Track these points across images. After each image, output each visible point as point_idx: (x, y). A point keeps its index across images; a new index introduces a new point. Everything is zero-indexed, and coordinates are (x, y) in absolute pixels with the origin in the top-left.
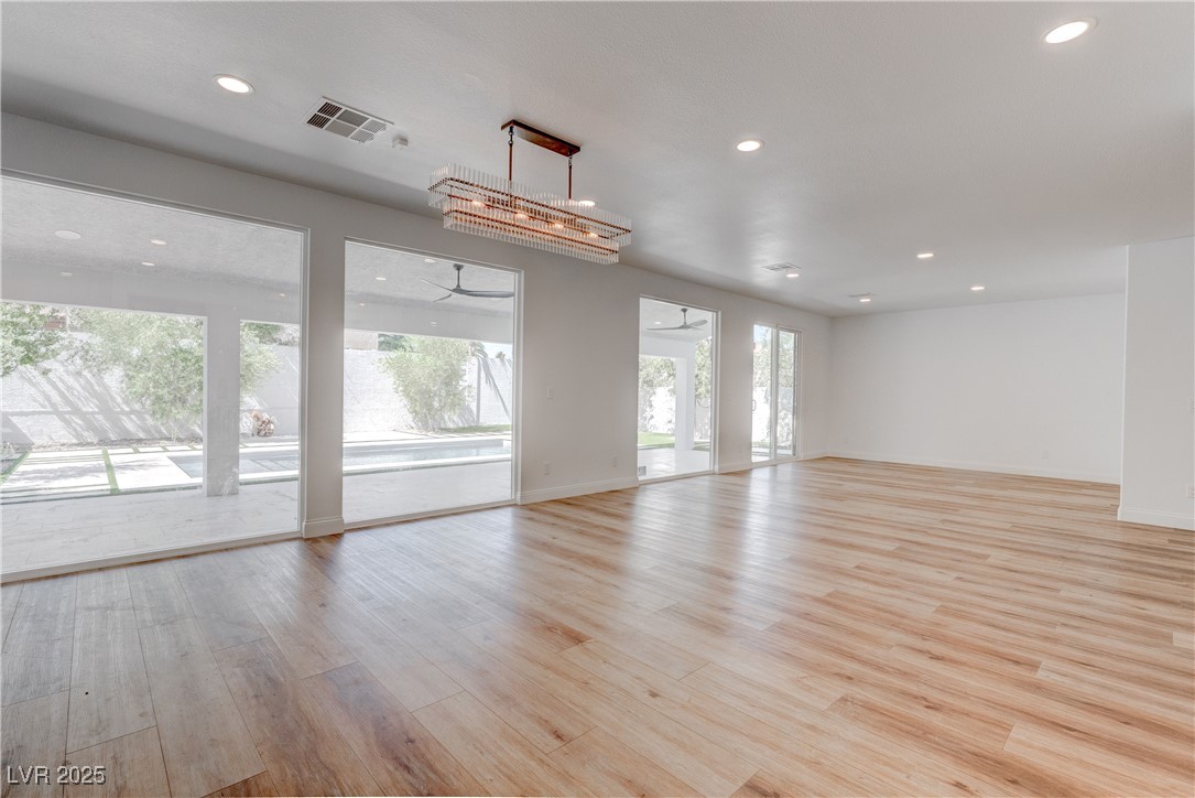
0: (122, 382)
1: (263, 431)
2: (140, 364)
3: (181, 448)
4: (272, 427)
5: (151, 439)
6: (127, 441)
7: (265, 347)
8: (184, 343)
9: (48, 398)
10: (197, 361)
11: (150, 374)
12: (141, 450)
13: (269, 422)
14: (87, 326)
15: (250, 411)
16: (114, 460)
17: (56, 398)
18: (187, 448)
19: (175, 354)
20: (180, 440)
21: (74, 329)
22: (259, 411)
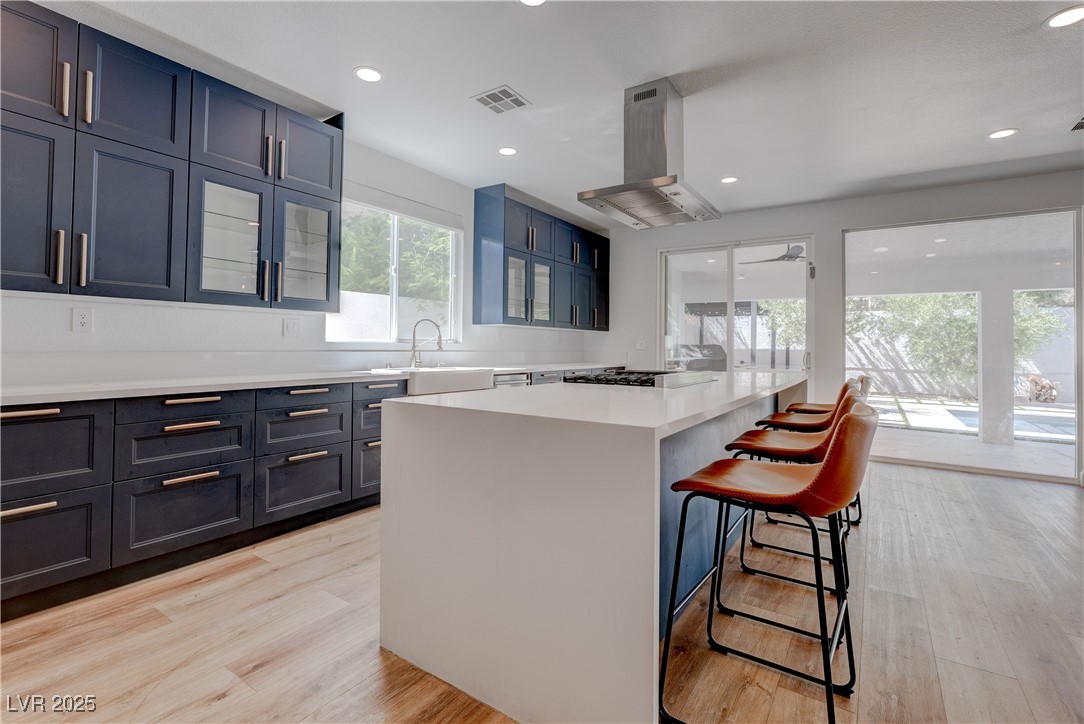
0: (906, 347)
1: (1042, 396)
2: (919, 333)
3: (956, 403)
4: (1054, 392)
5: (931, 394)
6: (911, 393)
7: (1043, 312)
8: (958, 313)
9: (859, 360)
10: (970, 328)
11: (929, 341)
12: (922, 401)
13: (1051, 388)
14: (882, 305)
15: (1026, 375)
16: (905, 407)
17: (864, 361)
18: (961, 404)
19: (950, 322)
20: (954, 397)
21: (873, 308)
22: (1037, 375)
